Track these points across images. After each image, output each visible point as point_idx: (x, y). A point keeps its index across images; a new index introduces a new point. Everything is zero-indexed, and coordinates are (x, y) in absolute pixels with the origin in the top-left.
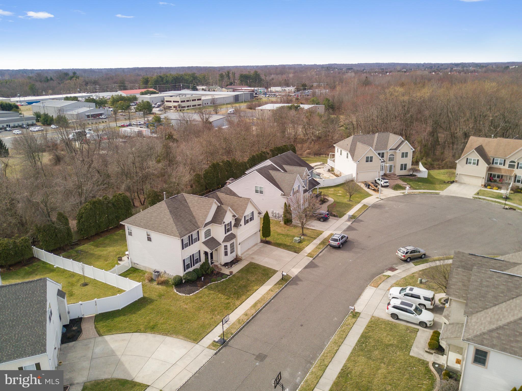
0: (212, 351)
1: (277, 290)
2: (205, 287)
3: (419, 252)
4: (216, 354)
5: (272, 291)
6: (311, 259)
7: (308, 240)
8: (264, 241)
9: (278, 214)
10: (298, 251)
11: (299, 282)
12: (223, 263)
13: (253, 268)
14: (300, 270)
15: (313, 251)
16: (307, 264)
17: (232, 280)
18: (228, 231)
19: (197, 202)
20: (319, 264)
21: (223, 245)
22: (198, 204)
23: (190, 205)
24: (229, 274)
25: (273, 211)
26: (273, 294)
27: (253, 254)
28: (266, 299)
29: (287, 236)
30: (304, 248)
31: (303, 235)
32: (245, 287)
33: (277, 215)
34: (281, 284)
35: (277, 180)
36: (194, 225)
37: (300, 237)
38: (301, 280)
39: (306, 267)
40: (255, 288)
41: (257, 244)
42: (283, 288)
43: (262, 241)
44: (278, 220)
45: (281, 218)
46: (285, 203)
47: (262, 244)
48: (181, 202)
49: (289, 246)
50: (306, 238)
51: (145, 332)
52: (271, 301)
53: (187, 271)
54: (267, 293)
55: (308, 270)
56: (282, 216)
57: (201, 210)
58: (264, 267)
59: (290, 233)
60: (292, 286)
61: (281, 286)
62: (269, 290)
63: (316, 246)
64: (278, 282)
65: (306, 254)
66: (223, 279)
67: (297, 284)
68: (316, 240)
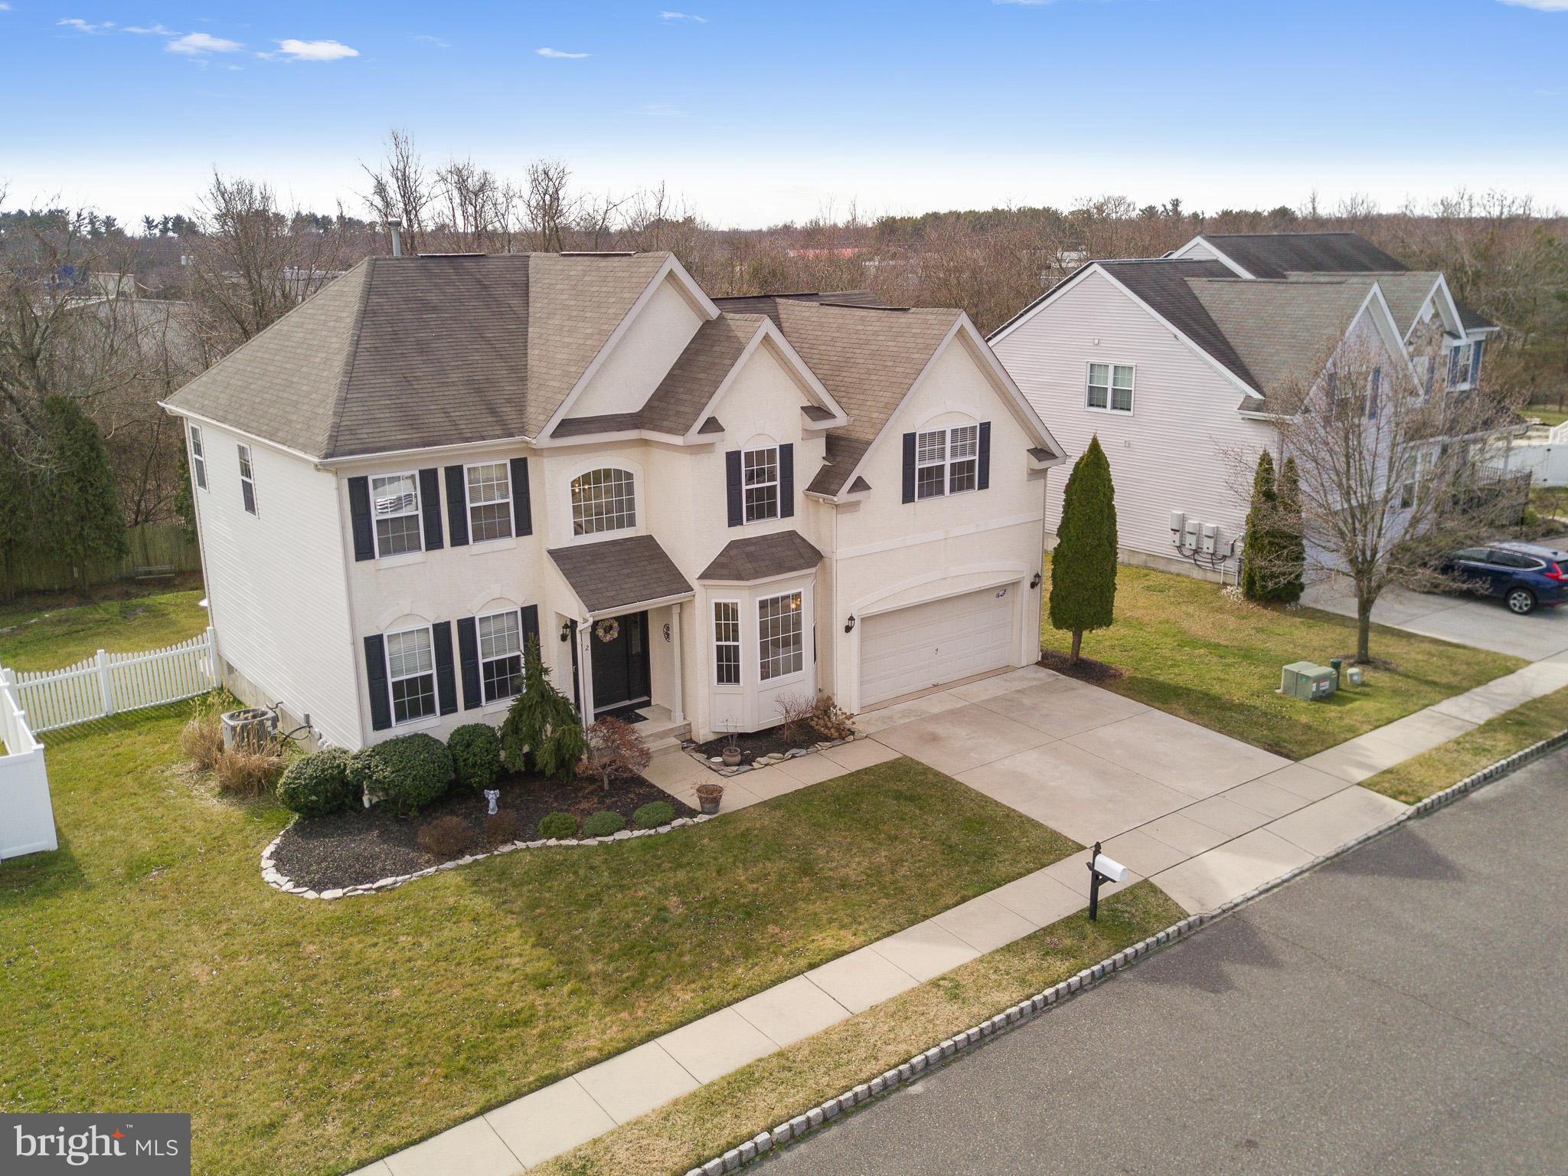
1: (1003, 997)
6: (1398, 809)
7: (1394, 693)
8: (1064, 661)
9: (1215, 536)
10: (1302, 744)
11: (1238, 972)
13: (898, 796)
14: (1284, 871)
16: (1350, 837)
18: (761, 507)
21: (705, 599)
23: (536, 307)
24: (693, 802)
25: (1183, 519)
26: (952, 1026)
27: (955, 715)
28: (862, 1052)
29: (1248, 655)
30: (1354, 732)
31: (1364, 659)
33: (1208, 545)
34: (1068, 953)
37: (1336, 666)
38: (1265, 957)
39: (1340, 863)
40: (826, 940)
41: (1007, 669)
42: (1073, 993)
43: (1049, 660)
44: (1211, 576)
45: (1232, 565)
46: (1266, 459)
47: (1045, 674)
48: (486, 287)
49: (1240, 708)
50: (1380, 677)
54: (902, 1008)
55: (1356, 884)
56: (1240, 546)
58: (984, 801)
60: (1164, 992)
61: (1060, 966)
62: (935, 984)
64: (1049, 930)
65: (1363, 775)
66: (630, 825)
67: (1215, 983)
68: (1460, 699)
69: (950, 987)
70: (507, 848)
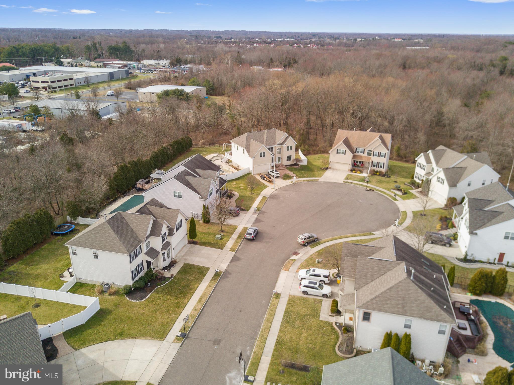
0: (178, 344)
1: (214, 285)
2: (153, 291)
3: (313, 237)
4: (181, 346)
5: (210, 286)
6: (234, 253)
7: (227, 236)
8: (191, 242)
9: (197, 214)
10: (222, 247)
11: (229, 276)
12: (162, 268)
13: (189, 268)
14: (227, 264)
15: (234, 245)
16: (231, 258)
17: (174, 282)
18: (164, 240)
19: (135, 219)
20: (241, 257)
21: (161, 253)
22: (137, 220)
23: (128, 221)
24: (170, 276)
25: (192, 212)
26: (212, 289)
27: (185, 255)
28: (207, 294)
29: (209, 234)
30: (226, 243)
31: (222, 231)
32: (187, 286)
33: (196, 216)
34: (216, 279)
35: (193, 185)
36: (137, 240)
37: (221, 235)
38: (230, 274)
39: (232, 261)
40: (196, 286)
41: (185, 245)
42: (218, 282)
43: (189, 242)
44: (197, 219)
45: (200, 218)
46: (204, 205)
47: (190, 244)
48: (120, 220)
49: (213, 244)
50: (225, 234)
51: (115, 339)
52: (211, 295)
53: (135, 280)
54: (207, 289)
55: (234, 263)
56: (201, 216)
57: (140, 226)
58: (198, 266)
59: (211, 231)
60: (225, 280)
61: (216, 281)
62: (208, 286)
63: (235, 240)
64: (213, 277)
65: (229, 250)
66: (166, 282)
67: (228, 277)
68: (233, 235)
69: (209, 286)
70: (156, 289)
